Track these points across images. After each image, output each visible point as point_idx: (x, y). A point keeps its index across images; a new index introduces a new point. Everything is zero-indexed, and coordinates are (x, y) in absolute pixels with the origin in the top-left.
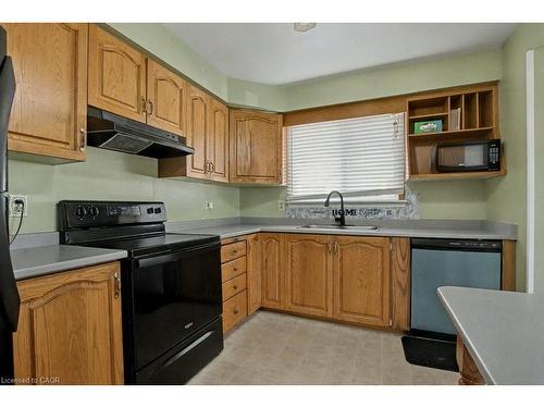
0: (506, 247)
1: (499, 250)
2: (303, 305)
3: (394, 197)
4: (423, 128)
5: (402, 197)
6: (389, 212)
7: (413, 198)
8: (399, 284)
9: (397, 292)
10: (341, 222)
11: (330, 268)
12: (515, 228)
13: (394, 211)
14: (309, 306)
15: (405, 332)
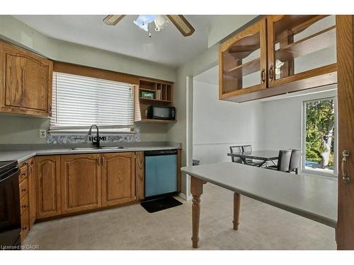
0: (179, 152)
1: (176, 153)
2: (78, 206)
3: (128, 130)
4: (146, 95)
5: (132, 130)
6: (126, 138)
7: (138, 131)
8: (139, 176)
9: (138, 180)
10: (97, 145)
11: (99, 175)
12: (181, 144)
13: (128, 138)
14: (83, 205)
15: (142, 200)
